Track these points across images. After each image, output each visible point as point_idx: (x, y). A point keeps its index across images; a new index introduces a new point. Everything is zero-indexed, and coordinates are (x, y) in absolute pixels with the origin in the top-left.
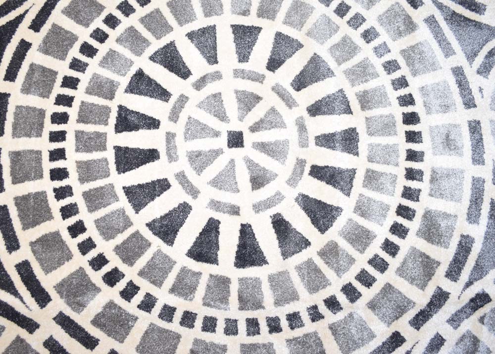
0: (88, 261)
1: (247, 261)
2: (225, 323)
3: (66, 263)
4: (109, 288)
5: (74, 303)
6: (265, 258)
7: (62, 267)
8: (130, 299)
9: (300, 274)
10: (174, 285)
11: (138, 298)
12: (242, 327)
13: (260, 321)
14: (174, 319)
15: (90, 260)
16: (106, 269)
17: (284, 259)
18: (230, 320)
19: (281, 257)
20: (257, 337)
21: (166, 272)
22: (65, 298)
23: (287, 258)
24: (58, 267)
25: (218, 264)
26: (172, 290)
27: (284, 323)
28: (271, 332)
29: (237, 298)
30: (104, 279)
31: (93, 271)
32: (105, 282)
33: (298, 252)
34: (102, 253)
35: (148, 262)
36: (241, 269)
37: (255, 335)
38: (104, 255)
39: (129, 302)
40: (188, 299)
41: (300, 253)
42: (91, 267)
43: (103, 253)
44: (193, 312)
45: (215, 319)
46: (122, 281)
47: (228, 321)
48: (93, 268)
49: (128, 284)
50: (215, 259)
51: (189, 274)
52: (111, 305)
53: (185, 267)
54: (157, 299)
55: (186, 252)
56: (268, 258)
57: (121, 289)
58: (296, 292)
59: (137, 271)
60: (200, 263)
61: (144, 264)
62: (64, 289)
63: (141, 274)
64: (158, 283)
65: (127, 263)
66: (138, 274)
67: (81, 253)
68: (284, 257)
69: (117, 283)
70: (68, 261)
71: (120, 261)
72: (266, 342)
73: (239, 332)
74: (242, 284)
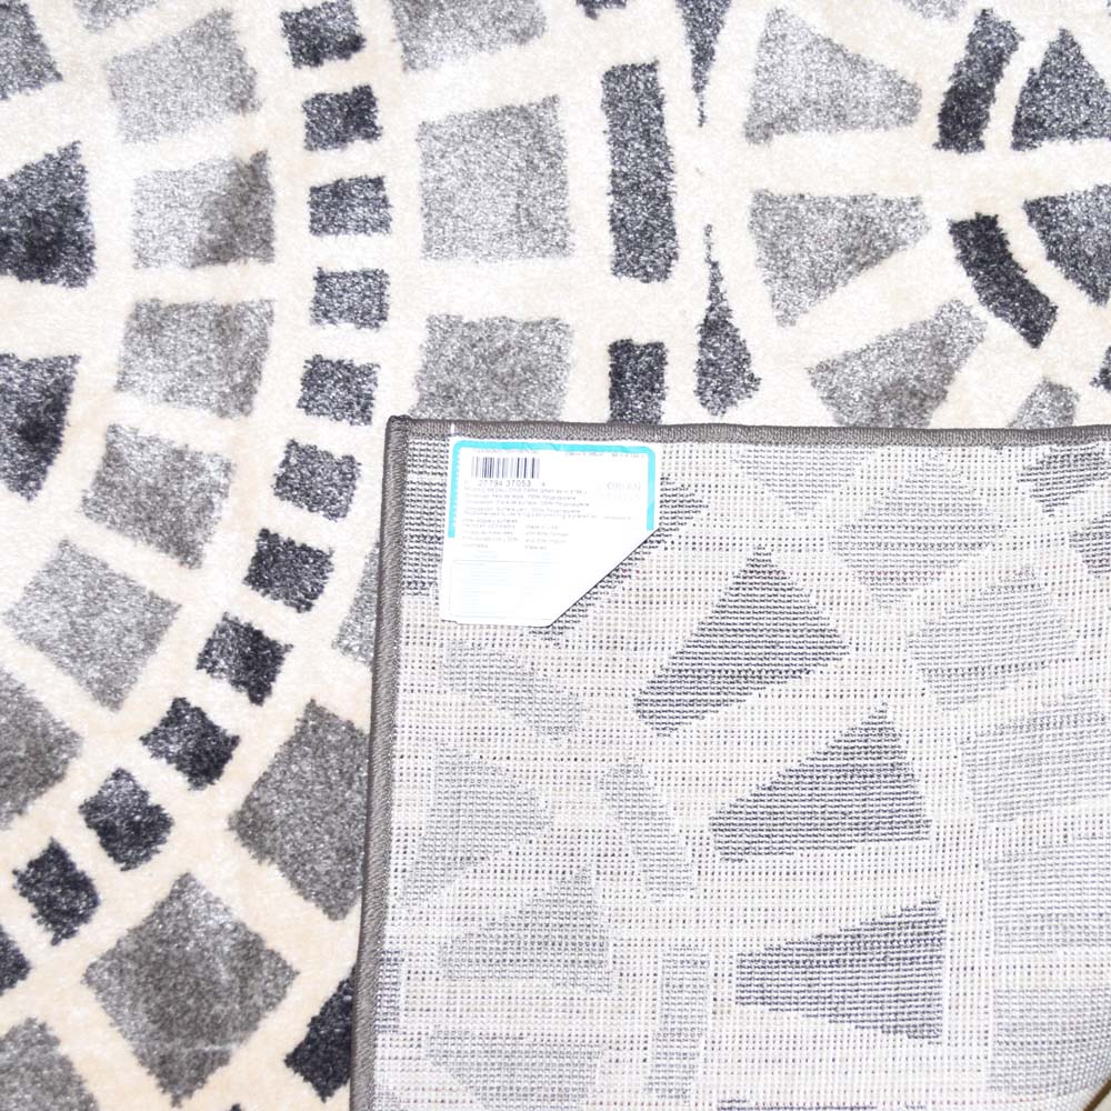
0: (55, 942)
1: (60, 234)
2: (333, 322)
3: (62, 1050)
4: (174, 837)
5: (244, 997)
6: (50, 157)
7: (81, 1068)
8: (227, 740)
9: (123, 10)
10: (164, 547)
11: (222, 703)
12: (348, 252)
13: (325, 177)
14: (313, 544)
15: (50, 935)
16: (86, 852)
17: (58, 76)
18: (317, 301)
19: (51, 88)
20: (391, 190)
21: (103, 585)
22: (226, 1041)
23: (51, 67)
24: (80, 1092)
25: (75, 359)
26: (185, 550)
27: (336, 77)
28: (371, 133)
29: (219, 269)
30: (130, 864)
31: (101, 916)
32: (147, 857)
33: (27, 16)
34: (14, 880)
35: (60, 664)
36: (98, 256)
37: (384, 200)
38: (22, 867)
39: (235, 741)
40: (223, 481)
41: (32, 12)
42: (83, 929)
43: (15, 872)
44: (282, 457)
45: (314, 364)
46: (143, 781)
47: (323, 311)
48: (84, 918)
49: (157, 754)
50: (50, 371)
51: (117, 479)
52: (251, 827)
53: (85, 500)
54: (225, 619)
55: (17, 499)
56: (52, 145)
57: (180, 780)
58: (197, 25)
59: (102, 712)
60: (67, 435)
61: (67, 684)
62: (185, 1051)
63: (110, 694)
64: (156, 619)
65: (65, 762)
66: (115, 705)
67: (20, 984)
68: (50, 75)
69: (152, 801)
70: (55, 1042)
71: (56, 792)
72: (414, 152)
73: (371, 266)
74: (161, 255)
